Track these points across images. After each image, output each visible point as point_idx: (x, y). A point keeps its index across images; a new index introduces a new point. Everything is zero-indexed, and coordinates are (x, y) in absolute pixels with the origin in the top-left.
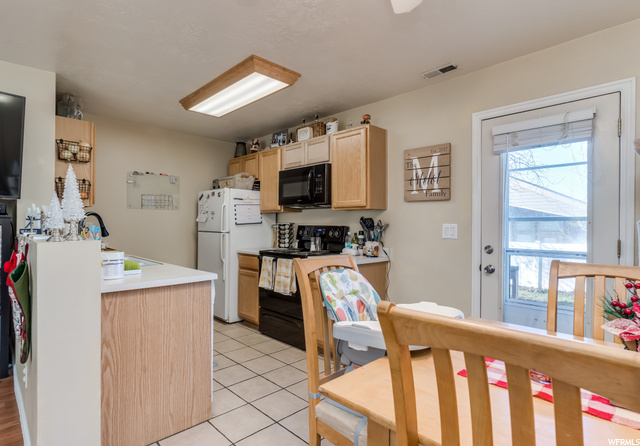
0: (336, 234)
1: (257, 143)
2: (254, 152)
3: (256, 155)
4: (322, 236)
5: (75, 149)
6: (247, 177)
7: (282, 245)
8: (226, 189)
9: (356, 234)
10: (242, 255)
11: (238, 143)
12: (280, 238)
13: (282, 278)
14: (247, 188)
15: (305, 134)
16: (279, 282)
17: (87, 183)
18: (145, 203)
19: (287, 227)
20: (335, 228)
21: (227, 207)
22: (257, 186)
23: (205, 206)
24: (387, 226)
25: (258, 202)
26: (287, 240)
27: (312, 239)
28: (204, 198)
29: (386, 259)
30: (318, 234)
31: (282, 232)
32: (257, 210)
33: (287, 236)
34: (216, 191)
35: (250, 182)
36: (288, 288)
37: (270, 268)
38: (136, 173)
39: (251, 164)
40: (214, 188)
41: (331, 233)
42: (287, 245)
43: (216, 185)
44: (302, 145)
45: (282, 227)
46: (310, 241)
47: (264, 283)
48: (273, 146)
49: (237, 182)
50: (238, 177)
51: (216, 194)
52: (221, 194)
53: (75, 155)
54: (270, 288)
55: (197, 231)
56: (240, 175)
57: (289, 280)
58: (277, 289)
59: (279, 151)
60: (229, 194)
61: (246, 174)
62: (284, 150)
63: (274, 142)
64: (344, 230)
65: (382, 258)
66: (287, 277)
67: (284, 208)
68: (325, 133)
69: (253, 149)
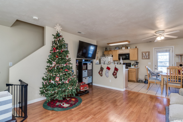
2: (110, 50)
9: (133, 64)
14: (111, 56)
24: (139, 63)
39: (111, 52)
44: (123, 50)
59: (118, 51)
63: (116, 49)
64: (130, 63)
65: (138, 67)
68: (128, 48)
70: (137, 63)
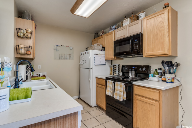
0: (144, 69)
1: (103, 32)
2: (101, 35)
3: (103, 36)
4: (135, 71)
5: (24, 32)
6: (99, 45)
7: (115, 74)
8: (91, 50)
9: (156, 70)
10: (98, 79)
11: (95, 33)
12: (114, 71)
13: (118, 92)
14: (99, 50)
15: (126, 22)
16: (117, 94)
17: (31, 47)
18: (61, 57)
19: (117, 66)
20: (143, 67)
21: (91, 58)
22: (103, 49)
23: (83, 58)
25: (104, 56)
26: (117, 72)
27: (130, 72)
28: (82, 55)
29: (179, 84)
30: (133, 69)
31: (115, 68)
32: (104, 59)
33: (117, 70)
34: (87, 51)
35: (101, 47)
36: (122, 98)
37: (111, 86)
38: (57, 46)
39: (101, 40)
40: (86, 51)
41: (140, 69)
42: (117, 74)
43: (87, 49)
44: (125, 28)
45: (115, 66)
46: (129, 73)
47: (109, 93)
48: (110, 31)
49: (95, 48)
50: (95, 45)
51: (87, 53)
52: (89, 52)
53: (24, 34)
54: (112, 95)
55: (80, 68)
56: (96, 44)
57: (122, 93)
58: (115, 97)
59: (113, 33)
60: (92, 52)
61: (99, 44)
62: (116, 31)
63: (111, 29)
64: (148, 68)
65: (176, 84)
66: (121, 92)
67: (116, 58)
68: (138, 19)
69: (101, 34)
70: (170, 64)
